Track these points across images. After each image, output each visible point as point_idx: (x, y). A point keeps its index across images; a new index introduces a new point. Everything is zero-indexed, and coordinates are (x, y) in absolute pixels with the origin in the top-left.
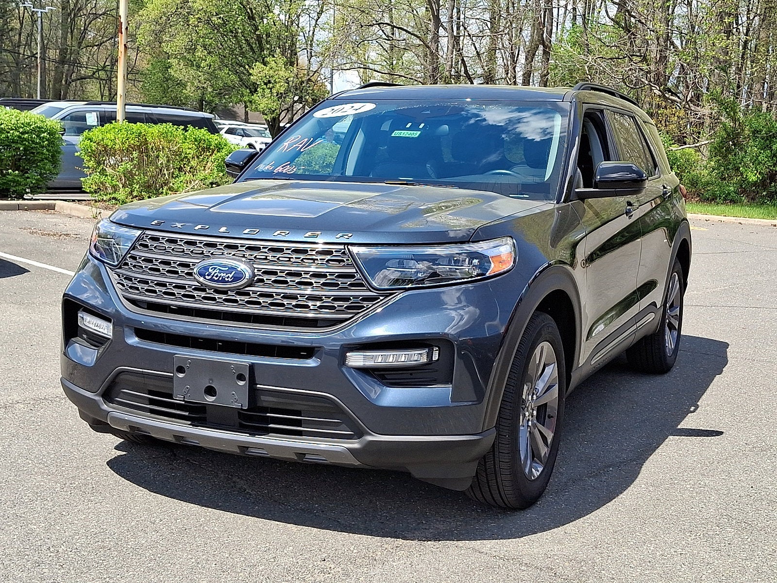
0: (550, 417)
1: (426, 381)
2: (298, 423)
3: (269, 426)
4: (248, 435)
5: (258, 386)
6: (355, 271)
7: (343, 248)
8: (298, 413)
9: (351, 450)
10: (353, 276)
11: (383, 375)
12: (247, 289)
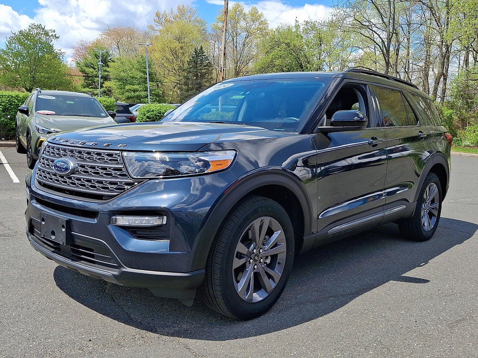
0: (279, 263)
1: (156, 237)
2: (92, 256)
3: (81, 256)
4: (71, 260)
5: (72, 232)
6: (123, 167)
7: (119, 153)
8: (92, 250)
9: (114, 275)
10: (121, 170)
11: (135, 231)
12: (71, 175)
